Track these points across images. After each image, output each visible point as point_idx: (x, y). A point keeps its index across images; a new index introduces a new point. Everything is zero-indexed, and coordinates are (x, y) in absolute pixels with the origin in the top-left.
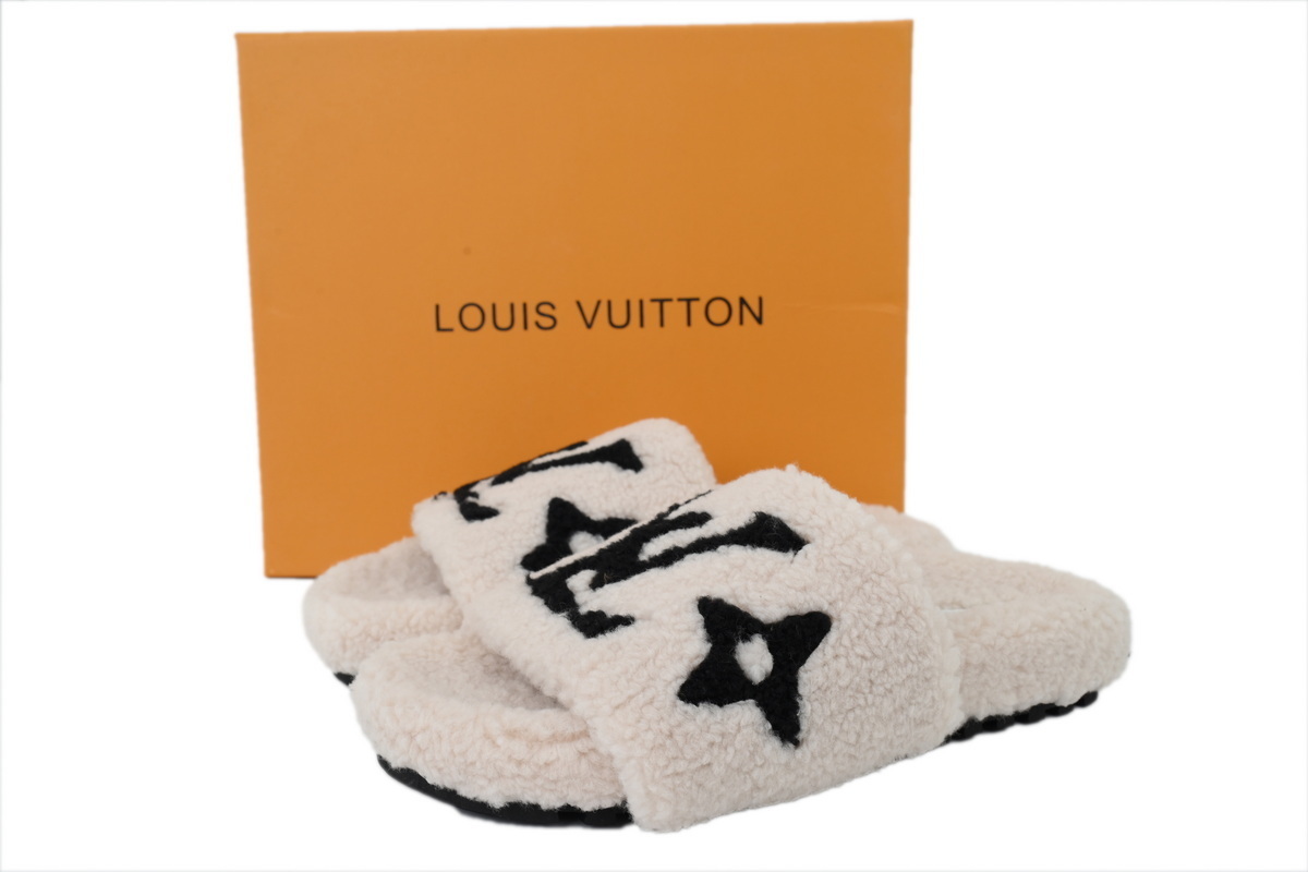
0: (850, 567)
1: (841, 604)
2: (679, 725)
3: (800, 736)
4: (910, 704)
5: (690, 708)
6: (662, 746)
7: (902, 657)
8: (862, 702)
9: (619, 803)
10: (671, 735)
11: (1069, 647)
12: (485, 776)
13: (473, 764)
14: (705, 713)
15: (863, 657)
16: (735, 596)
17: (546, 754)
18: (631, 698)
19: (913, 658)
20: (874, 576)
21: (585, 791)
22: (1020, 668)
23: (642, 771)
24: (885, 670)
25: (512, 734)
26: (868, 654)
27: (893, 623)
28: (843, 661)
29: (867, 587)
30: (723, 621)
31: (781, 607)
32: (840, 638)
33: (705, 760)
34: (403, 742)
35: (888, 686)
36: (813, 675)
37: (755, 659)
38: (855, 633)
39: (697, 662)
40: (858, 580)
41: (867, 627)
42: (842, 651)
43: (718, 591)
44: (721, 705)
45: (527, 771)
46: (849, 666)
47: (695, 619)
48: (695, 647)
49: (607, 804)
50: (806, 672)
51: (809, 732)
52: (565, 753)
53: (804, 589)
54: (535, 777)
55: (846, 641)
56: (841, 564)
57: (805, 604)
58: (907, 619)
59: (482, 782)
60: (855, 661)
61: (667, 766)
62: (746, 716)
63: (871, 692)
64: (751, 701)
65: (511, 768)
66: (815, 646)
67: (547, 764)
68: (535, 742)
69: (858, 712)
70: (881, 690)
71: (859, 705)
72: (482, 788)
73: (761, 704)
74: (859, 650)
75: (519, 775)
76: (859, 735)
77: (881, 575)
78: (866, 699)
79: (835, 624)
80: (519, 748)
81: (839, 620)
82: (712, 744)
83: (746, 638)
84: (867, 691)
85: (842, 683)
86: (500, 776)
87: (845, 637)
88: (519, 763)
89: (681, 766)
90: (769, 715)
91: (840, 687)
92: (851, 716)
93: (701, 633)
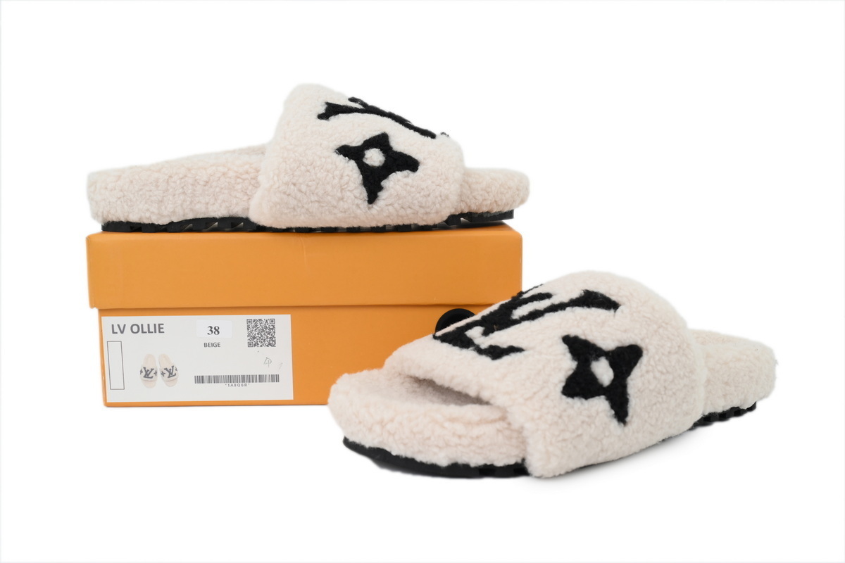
0: (649, 318)
1: (647, 341)
2: (565, 411)
3: (628, 419)
4: (683, 402)
5: (570, 400)
6: (556, 423)
7: (682, 373)
8: (660, 400)
9: (519, 461)
10: (560, 417)
11: (751, 372)
12: (437, 446)
13: (429, 438)
14: (577, 403)
15: (662, 373)
16: (584, 335)
17: (476, 431)
18: (535, 393)
19: (687, 374)
20: (664, 325)
21: (501, 453)
22: (727, 383)
23: (545, 438)
24: (673, 381)
25: (452, 420)
26: (664, 371)
27: (676, 353)
28: (651, 374)
29: (661, 330)
30: (581, 349)
31: (613, 341)
32: (649, 361)
33: (580, 432)
34: (377, 428)
35: (674, 390)
36: (637, 381)
37: (603, 371)
38: (657, 357)
39: (570, 372)
40: (655, 327)
41: (663, 354)
42: (650, 368)
43: (573, 332)
44: (586, 398)
45: (465, 441)
46: (655, 377)
47: (564, 348)
48: (567, 364)
49: (512, 461)
50: (632, 380)
51: (632, 417)
52: (489, 430)
53: (625, 331)
54: (469, 445)
55: (652, 362)
56: (644, 317)
57: (627, 339)
58: (684, 350)
59: (436, 450)
60: (658, 375)
61: (558, 436)
62: (600, 405)
63: (665, 394)
64: (603, 397)
65: (455, 440)
66: (635, 364)
67: (478, 437)
68: (469, 424)
69: (658, 405)
70: (671, 393)
71: (658, 402)
72: (435, 454)
73: (608, 399)
74: (660, 368)
75: (460, 445)
76: (657, 420)
77: (667, 324)
78: (662, 398)
79: (645, 352)
80: (459, 428)
81: (647, 350)
82: (583, 422)
83: (597, 358)
84: (663, 393)
85: (652, 387)
86: (447, 445)
87: (652, 360)
88: (460, 437)
89: (567, 435)
90: (613, 406)
91: (650, 390)
92: (654, 408)
93: (569, 356)
